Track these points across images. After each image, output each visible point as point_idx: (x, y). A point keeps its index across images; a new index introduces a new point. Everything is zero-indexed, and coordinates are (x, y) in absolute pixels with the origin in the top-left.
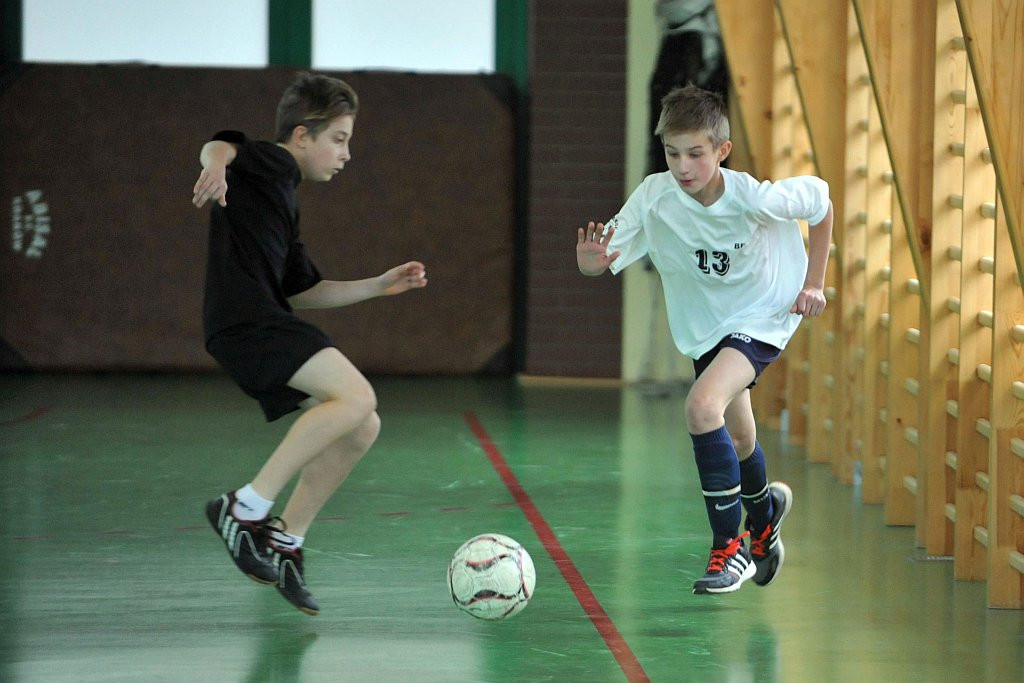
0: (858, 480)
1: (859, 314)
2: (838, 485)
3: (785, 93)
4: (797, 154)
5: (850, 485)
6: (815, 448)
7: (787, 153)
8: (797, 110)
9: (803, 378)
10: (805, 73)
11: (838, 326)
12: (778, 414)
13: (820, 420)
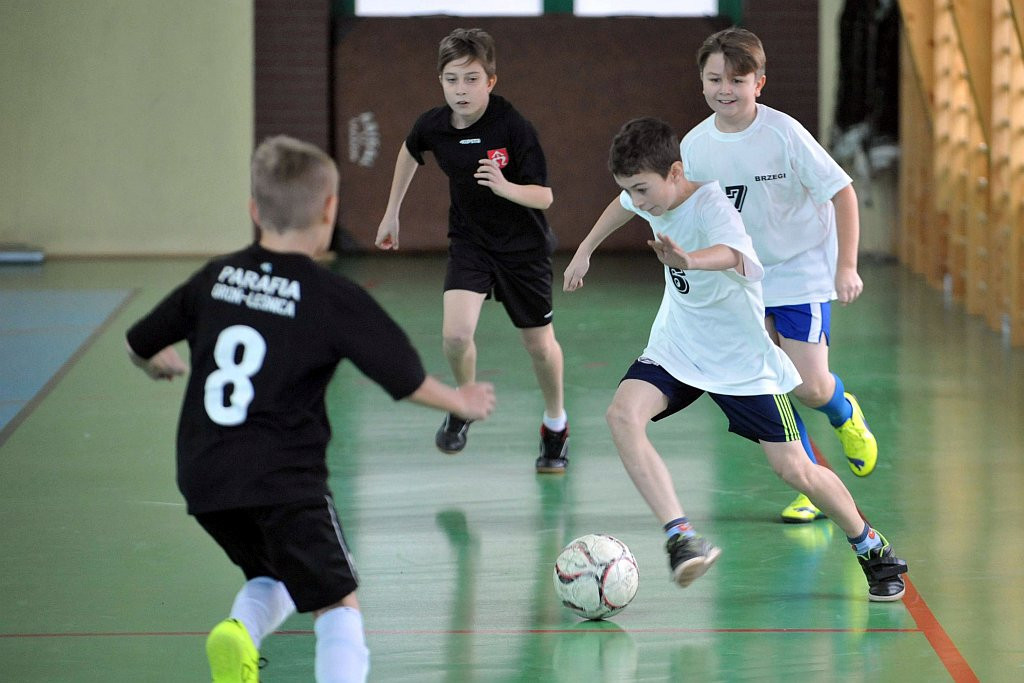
0: (1006, 329)
1: (1006, 199)
2: (991, 334)
3: (945, 26)
4: (954, 74)
5: (1000, 335)
6: (973, 304)
7: (947, 73)
8: (954, 39)
9: (962, 250)
10: (960, 10)
11: (989, 207)
12: (942, 279)
13: (976, 283)
